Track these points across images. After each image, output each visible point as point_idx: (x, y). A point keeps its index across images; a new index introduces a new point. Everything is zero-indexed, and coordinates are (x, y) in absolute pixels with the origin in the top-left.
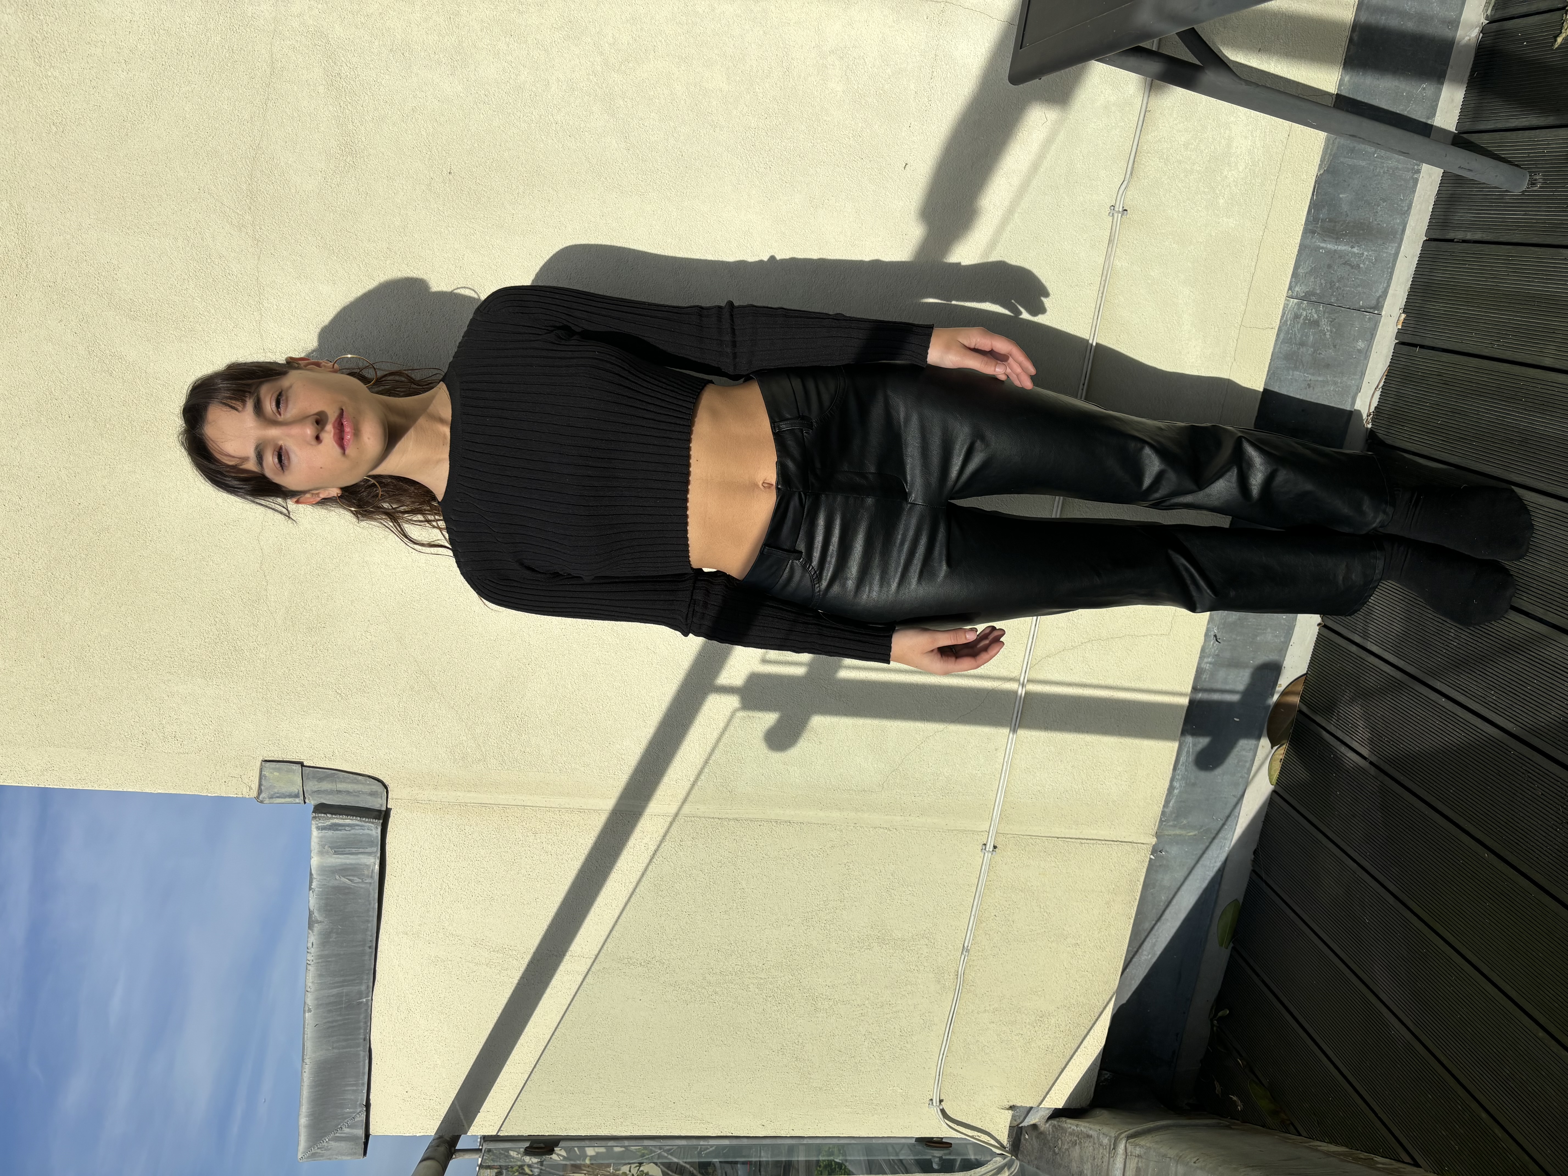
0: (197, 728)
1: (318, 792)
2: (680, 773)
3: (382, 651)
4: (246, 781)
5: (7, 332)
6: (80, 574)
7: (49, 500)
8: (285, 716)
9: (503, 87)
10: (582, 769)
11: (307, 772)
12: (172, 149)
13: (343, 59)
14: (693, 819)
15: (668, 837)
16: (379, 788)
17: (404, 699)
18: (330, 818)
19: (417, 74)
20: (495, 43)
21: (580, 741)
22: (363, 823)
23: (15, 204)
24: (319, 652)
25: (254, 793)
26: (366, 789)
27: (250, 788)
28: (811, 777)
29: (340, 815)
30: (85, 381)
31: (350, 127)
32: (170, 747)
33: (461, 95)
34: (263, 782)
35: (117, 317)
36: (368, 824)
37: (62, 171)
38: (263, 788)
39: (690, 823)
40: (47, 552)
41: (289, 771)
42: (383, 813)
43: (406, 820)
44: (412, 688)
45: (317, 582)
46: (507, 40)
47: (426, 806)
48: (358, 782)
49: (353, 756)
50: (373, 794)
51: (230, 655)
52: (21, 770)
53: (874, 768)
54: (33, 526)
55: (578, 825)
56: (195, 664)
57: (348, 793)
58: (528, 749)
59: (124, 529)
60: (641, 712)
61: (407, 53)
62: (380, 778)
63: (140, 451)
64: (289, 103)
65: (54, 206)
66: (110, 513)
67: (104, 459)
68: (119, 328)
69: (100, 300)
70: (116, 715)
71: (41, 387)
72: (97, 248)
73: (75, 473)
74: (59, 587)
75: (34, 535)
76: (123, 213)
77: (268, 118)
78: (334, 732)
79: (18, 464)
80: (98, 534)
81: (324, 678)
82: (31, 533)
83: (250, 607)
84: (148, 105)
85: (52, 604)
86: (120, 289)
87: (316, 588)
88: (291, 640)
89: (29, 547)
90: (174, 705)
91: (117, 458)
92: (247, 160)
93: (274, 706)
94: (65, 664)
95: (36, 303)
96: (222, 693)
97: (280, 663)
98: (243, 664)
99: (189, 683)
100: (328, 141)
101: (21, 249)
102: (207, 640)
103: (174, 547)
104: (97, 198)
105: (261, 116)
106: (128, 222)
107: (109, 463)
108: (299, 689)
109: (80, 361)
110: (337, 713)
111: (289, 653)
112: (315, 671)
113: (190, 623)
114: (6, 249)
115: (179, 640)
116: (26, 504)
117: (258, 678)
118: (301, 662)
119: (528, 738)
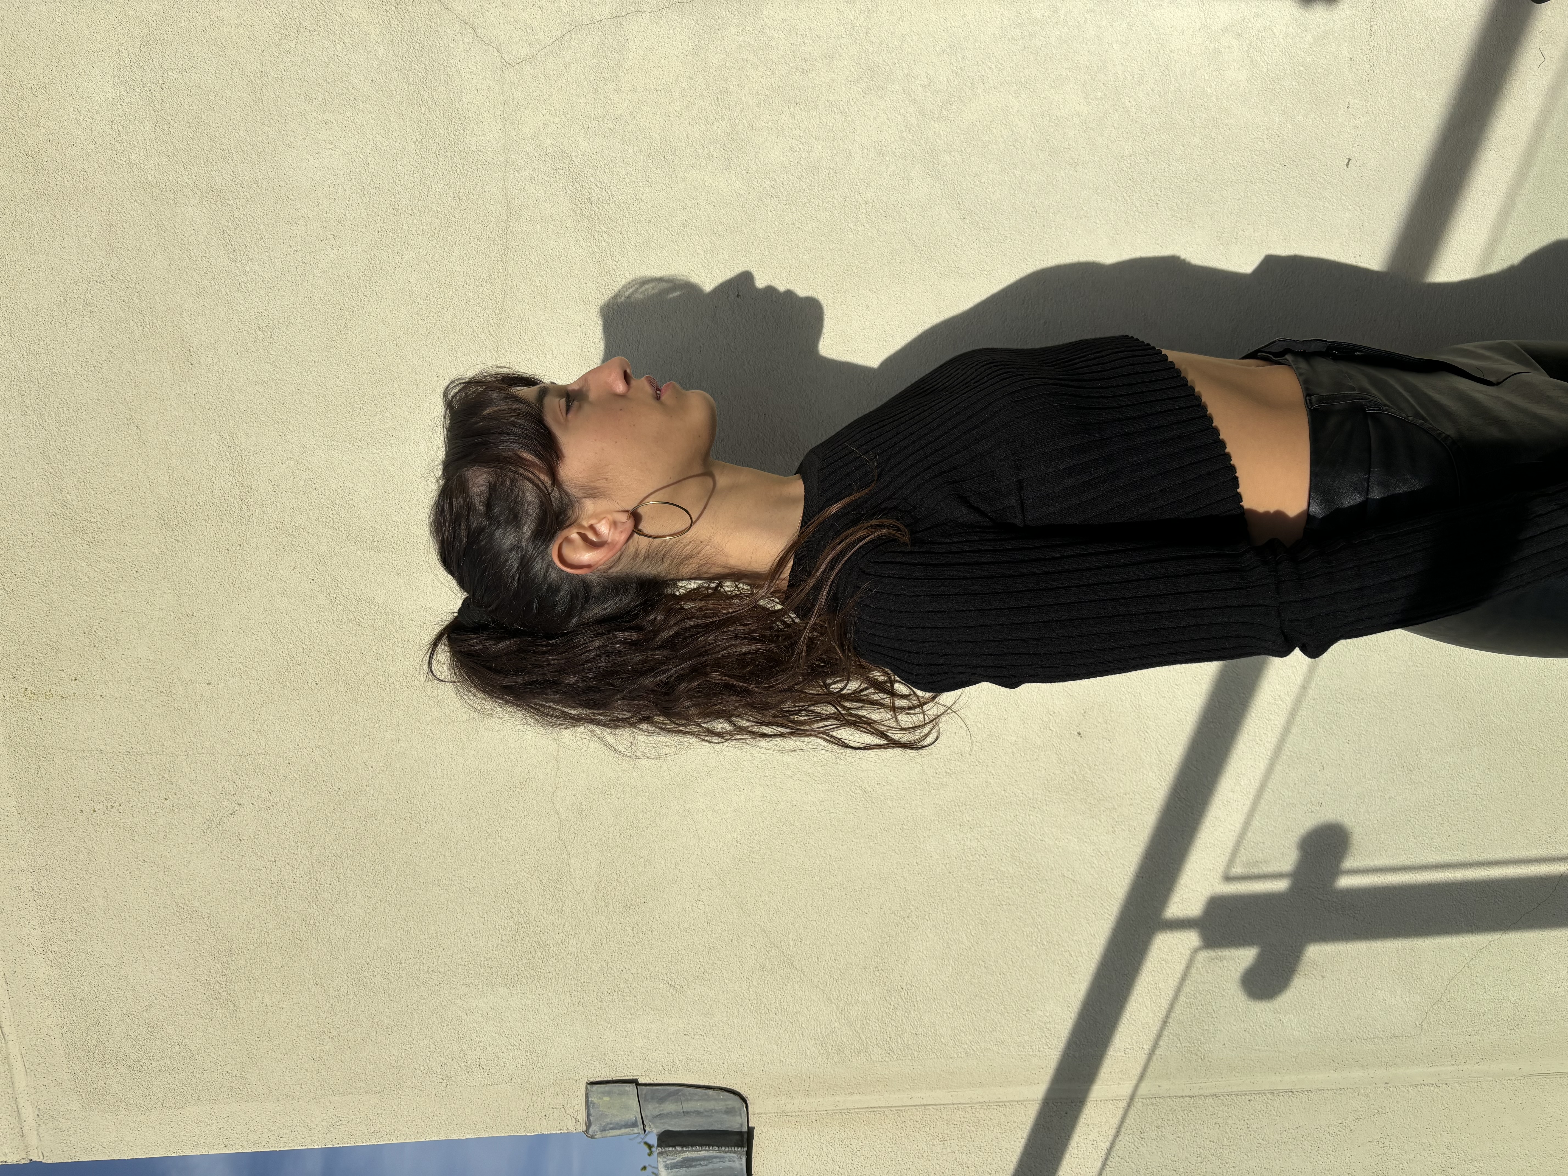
0: (505, 1051)
1: (660, 1116)
2: (1129, 1040)
3: (720, 924)
4: (570, 1111)
5: (234, 593)
6: (349, 875)
7: (303, 790)
8: (608, 1022)
9: (793, 172)
10: (995, 1048)
11: (644, 1092)
12: (402, 333)
13: (592, 179)
14: (1154, 1101)
15: (1123, 1130)
16: (735, 1102)
17: (755, 983)
18: (680, 1152)
19: (684, 179)
20: (777, 118)
21: (988, 1011)
22: (722, 1154)
23: (226, 436)
24: (641, 935)
25: (582, 1127)
26: (720, 1106)
27: (577, 1120)
28: (1315, 1027)
29: (692, 1146)
30: (330, 637)
31: (609, 262)
32: (476, 1078)
33: (741, 192)
34: (592, 1111)
35: (358, 552)
36: (728, 1154)
37: (276, 385)
38: (591, 1118)
39: (1151, 1107)
40: (308, 854)
41: (622, 1094)
42: (745, 1136)
43: (774, 1140)
44: (763, 967)
45: (630, 845)
46: (792, 110)
47: (797, 1119)
48: (708, 1099)
49: (698, 1064)
50: (729, 1111)
51: (533, 953)
52: (305, 1130)
53: (1405, 1003)
54: (289, 824)
55: (999, 1125)
56: (494, 970)
57: (698, 1113)
58: (920, 1030)
59: (394, 812)
60: (1065, 964)
61: (669, 155)
62: (737, 1088)
63: (402, 713)
64: (532, 248)
66: (376, 795)
67: (361, 729)
68: (362, 565)
69: (337, 534)
70: (409, 1046)
71: (281, 653)
72: (327, 472)
73: (330, 752)
74: (326, 895)
75: (291, 836)
76: (353, 423)
77: (510, 271)
78: (672, 1036)
79: (263, 751)
80: (364, 823)
81: (651, 968)
82: (287, 833)
83: (551, 890)
84: (367, 285)
85: (321, 917)
86: (358, 518)
87: (629, 853)
88: (606, 925)
89: (286, 851)
90: (475, 1025)
91: (377, 726)
92: (490, 329)
93: (594, 1012)
94: (342, 990)
95: (264, 551)
96: (530, 1002)
97: (595, 955)
98: (551, 963)
99: (489, 995)
100: (585, 286)
101: (239, 488)
102: (504, 938)
103: (453, 826)
104: (320, 410)
105: (501, 271)
106: (359, 433)
107: (368, 733)
108: (622, 986)
109: (322, 613)
110: (673, 1011)
111: (605, 941)
112: (639, 961)
113: (482, 919)
114: (222, 491)
115: (472, 942)
116: (278, 799)
117: (570, 977)
118: (622, 952)
119: (919, 1016)
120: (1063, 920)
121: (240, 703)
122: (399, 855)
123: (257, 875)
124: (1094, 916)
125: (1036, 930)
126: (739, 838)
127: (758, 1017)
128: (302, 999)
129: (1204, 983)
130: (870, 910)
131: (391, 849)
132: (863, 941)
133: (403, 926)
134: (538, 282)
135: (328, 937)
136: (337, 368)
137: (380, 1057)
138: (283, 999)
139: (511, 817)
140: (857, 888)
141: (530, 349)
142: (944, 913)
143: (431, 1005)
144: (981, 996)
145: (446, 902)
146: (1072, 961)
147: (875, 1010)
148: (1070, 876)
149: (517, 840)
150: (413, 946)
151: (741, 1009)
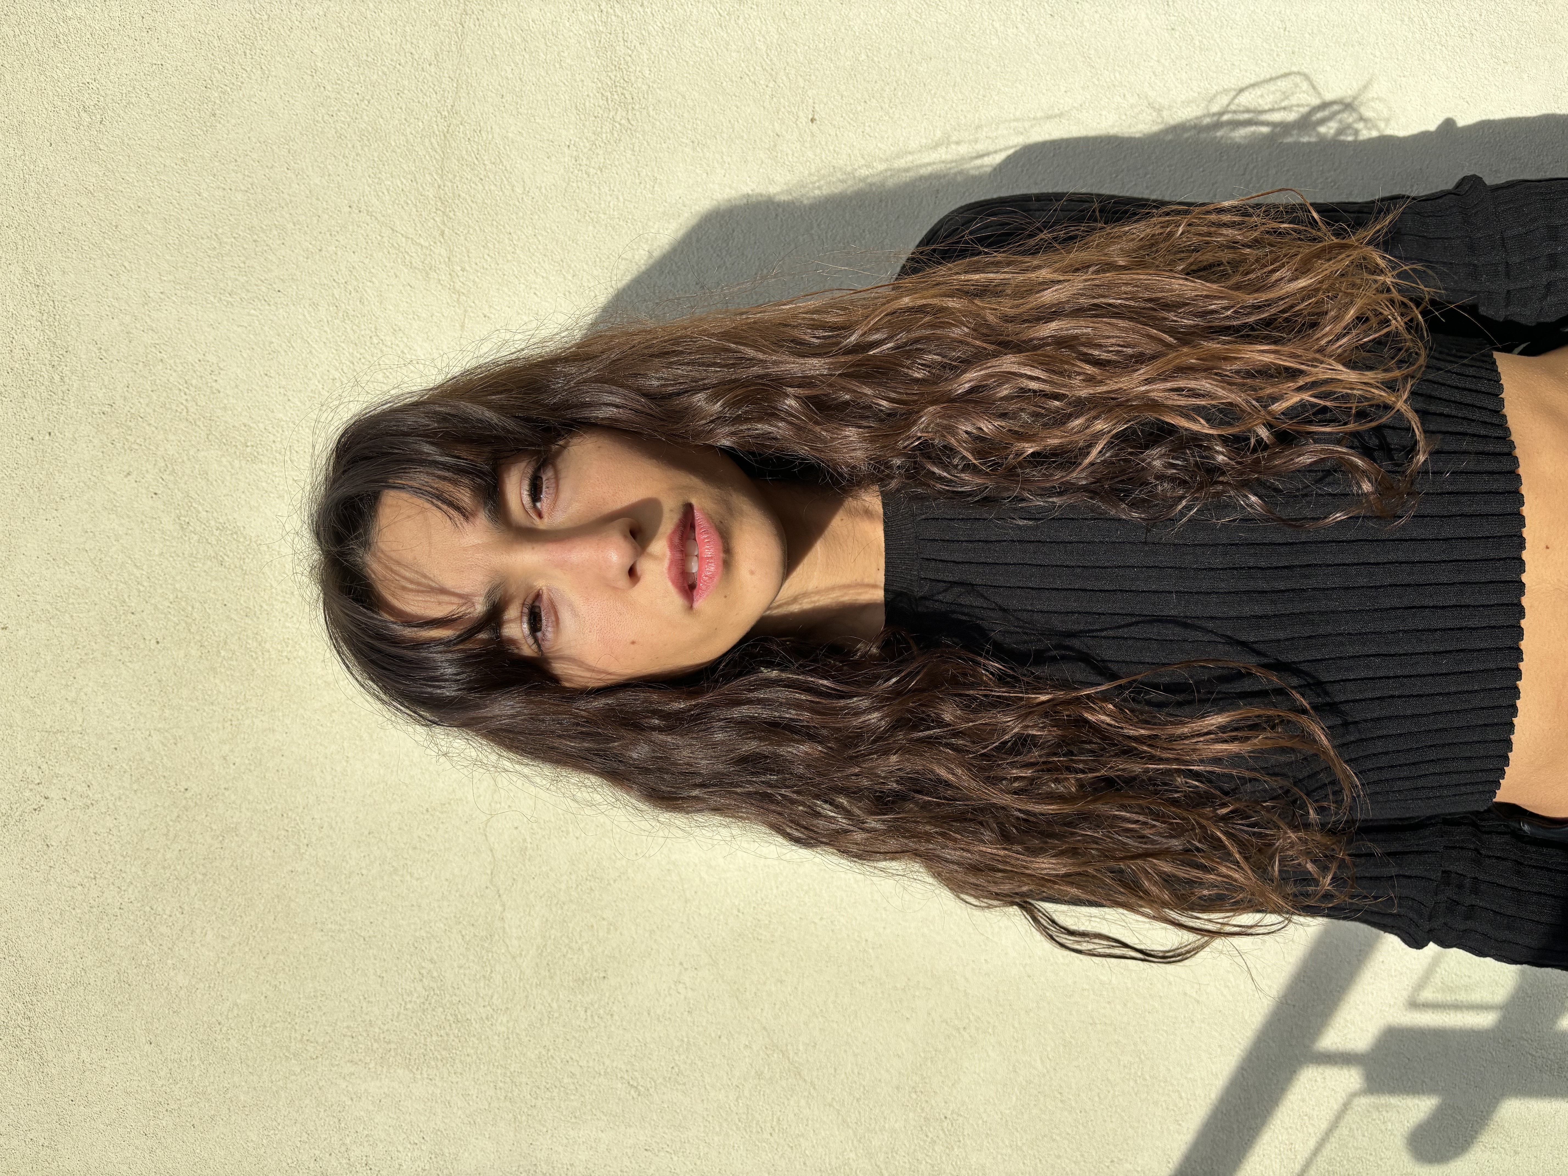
0: (401, 1149)
3: (705, 1014)
5: (40, 501)
6: (197, 906)
7: (135, 786)
8: (544, 1126)
17: (747, 1093)
21: (1059, 1157)
23: (32, 268)
24: (596, 1019)
30: (178, 578)
31: (621, 49)
35: (224, 459)
37: (106, 197)
40: (140, 873)
44: (759, 1075)
45: (589, 901)
51: (448, 1028)
54: (114, 831)
56: (393, 1046)
59: (262, 828)
60: (1171, 1107)
64: (504, 16)
65: (99, 263)
66: (238, 802)
67: (220, 711)
68: (228, 478)
69: (193, 430)
70: (272, 1132)
71: (106, 594)
72: (180, 336)
73: (175, 739)
74: (164, 929)
75: (117, 846)
76: (219, 266)
77: (468, 51)
78: (628, 1150)
79: (80, 729)
80: (221, 838)
81: (608, 1062)
82: (112, 843)
83: (477, 949)
84: (248, 52)
85: (156, 957)
86: (225, 408)
87: (588, 911)
88: (549, 1000)
89: (110, 866)
90: (362, 1113)
91: (242, 708)
92: (433, 140)
93: (526, 1110)
94: (184, 1053)
95: (84, 445)
96: (439, 1091)
97: (531, 1039)
98: (471, 1043)
99: (383, 1077)
100: (580, 84)
101: (49, 350)
102: (409, 1006)
103: (345, 853)
104: (171, 242)
105: (454, 49)
106: (229, 282)
107: (230, 717)
108: (566, 1081)
109: (168, 543)
110: (633, 1119)
111: (546, 1022)
112: (592, 1051)
113: (380, 980)
114: (25, 352)
115: (364, 1008)
116: (100, 796)
117: (496, 1064)
118: (568, 1037)
119: (964, 1154)
120: (1176, 1051)
121: (48, 658)
122: (267, 886)
123: (70, 894)
124: (1219, 1050)
125: (1137, 1059)
126: (742, 904)
127: (747, 1137)
128: (130, 1059)
129: (1356, 1149)
130: (914, 1015)
131: (257, 877)
132: (900, 1053)
133: (269, 979)
134: (509, 71)
135: (166, 984)
136: (198, 178)
137: (233, 1141)
138: (106, 1056)
139: (427, 849)
140: (898, 985)
141: (491, 176)
142: (1014, 1027)
143: (304, 1084)
144: (1051, 1137)
145: (331, 953)
146: (1181, 1105)
147: (906, 1142)
148: (1194, 995)
149: (433, 879)
150: (282, 1006)
151: (725, 1125)
